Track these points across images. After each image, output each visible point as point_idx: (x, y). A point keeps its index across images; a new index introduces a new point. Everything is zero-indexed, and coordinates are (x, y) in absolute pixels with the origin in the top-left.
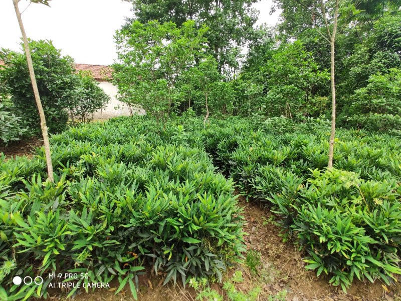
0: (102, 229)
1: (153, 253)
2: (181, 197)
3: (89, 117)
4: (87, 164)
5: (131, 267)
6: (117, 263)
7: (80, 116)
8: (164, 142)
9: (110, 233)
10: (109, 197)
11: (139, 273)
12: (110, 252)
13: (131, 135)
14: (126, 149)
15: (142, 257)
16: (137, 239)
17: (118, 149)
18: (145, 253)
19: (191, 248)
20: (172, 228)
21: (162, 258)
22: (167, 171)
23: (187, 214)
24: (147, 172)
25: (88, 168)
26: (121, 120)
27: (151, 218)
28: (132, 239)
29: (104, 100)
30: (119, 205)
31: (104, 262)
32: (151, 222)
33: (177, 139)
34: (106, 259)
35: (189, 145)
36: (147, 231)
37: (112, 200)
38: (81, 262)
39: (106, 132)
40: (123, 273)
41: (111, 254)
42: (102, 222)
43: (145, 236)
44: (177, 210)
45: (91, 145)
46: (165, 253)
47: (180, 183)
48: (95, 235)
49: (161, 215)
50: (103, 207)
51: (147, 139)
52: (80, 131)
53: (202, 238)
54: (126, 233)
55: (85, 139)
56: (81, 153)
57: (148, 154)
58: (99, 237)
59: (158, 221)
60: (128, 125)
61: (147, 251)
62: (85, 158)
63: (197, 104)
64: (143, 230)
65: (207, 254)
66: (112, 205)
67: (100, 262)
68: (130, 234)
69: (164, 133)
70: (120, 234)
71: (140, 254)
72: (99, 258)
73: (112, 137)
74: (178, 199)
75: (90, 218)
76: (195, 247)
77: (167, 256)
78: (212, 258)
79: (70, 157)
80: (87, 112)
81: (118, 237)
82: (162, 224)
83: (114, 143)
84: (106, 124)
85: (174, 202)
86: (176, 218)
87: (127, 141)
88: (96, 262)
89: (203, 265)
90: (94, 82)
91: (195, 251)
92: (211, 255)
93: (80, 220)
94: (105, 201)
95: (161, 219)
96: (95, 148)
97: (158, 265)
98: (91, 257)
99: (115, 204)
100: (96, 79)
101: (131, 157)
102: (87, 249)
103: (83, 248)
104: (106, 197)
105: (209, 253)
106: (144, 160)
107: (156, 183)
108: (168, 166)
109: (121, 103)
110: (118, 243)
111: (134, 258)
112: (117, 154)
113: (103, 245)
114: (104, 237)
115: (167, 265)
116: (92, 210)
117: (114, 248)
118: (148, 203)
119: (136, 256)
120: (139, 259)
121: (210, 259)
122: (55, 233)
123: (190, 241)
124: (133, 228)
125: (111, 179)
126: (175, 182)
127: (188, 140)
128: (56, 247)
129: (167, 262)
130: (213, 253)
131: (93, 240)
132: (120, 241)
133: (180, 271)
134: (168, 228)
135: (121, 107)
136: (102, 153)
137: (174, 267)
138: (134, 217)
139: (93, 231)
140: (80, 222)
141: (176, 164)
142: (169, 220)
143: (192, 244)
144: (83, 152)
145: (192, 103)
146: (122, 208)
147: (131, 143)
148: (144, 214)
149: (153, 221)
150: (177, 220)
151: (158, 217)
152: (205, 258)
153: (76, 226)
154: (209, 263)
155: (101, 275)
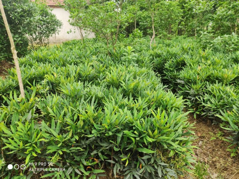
0: (68, 137)
1: (111, 159)
2: (135, 112)
3: (46, 42)
4: (50, 83)
5: (93, 169)
6: (81, 165)
7: (38, 41)
8: (115, 63)
9: (75, 141)
10: (72, 111)
11: (100, 175)
12: (75, 157)
13: (84, 57)
14: (82, 69)
15: (101, 162)
16: (97, 147)
17: (75, 69)
18: (104, 159)
19: (145, 158)
20: (129, 139)
21: (120, 164)
22: (120, 90)
23: (142, 128)
24: (102, 90)
25: (51, 86)
26: (73, 43)
27: (109, 130)
28: (93, 147)
29: (57, 26)
30: (82, 118)
31: (71, 165)
32: (111, 134)
33: (127, 60)
34: (73, 162)
35: (137, 65)
36: (106, 141)
37: (75, 113)
38: (54, 163)
39: (62, 54)
40: (87, 173)
41: (77, 158)
42: (68, 132)
43: (105, 145)
44: (132, 123)
45: (51, 66)
46: (123, 160)
47: (134, 99)
48: (63, 142)
49: (119, 128)
50: (68, 120)
51: (99, 61)
52: (40, 54)
53: (154, 149)
54: (88, 142)
55: (46, 61)
56: (44, 74)
57: (101, 74)
58: (66, 144)
59: (116, 133)
60: (81, 47)
61: (106, 158)
62: (48, 78)
63: (143, 25)
64: (102, 140)
65: (160, 163)
66: (75, 118)
67: (68, 164)
68: (91, 143)
69: (114, 54)
70: (83, 143)
71: (100, 160)
72: (67, 161)
73: (69, 59)
74: (133, 114)
75: (58, 128)
76: (149, 157)
77: (124, 163)
78: (164, 167)
79: (35, 77)
80: (44, 37)
81: (81, 144)
82: (120, 135)
83: (71, 64)
84: (61, 47)
85: (129, 117)
86: (131, 131)
87: (82, 62)
88: (64, 164)
89: (156, 173)
90: (48, 9)
91: (149, 160)
92: (163, 164)
93: (50, 129)
94: (69, 114)
95: (118, 131)
96: (55, 68)
97: (117, 169)
98: (61, 160)
99: (78, 117)
100: (49, 6)
101: (86, 76)
102: (58, 153)
103: (55, 153)
104: (70, 111)
105: (161, 162)
106: (98, 79)
107: (112, 100)
108: (121, 84)
109: (72, 28)
110: (82, 150)
111: (95, 163)
112: (74, 74)
113: (70, 151)
114: (70, 144)
115: (124, 170)
116: (59, 121)
117: (79, 154)
118: (107, 117)
119: (97, 161)
120: (100, 164)
121: (162, 168)
122: (33, 140)
123: (145, 151)
124: (94, 138)
125: (73, 95)
126: (129, 99)
127: (136, 61)
128: (33, 150)
129: (124, 167)
130: (164, 162)
131: (62, 147)
132: (83, 148)
133: (136, 176)
134: (125, 139)
135: (73, 31)
136: (62, 73)
137: (130, 172)
138: (95, 129)
139: (61, 139)
140: (51, 131)
141: (129, 82)
142: (126, 132)
143: (146, 154)
144: (45, 72)
145: (138, 24)
146: (84, 121)
147: (86, 64)
148: (103, 127)
149: (112, 132)
150: (133, 133)
151: (116, 129)
152: (158, 166)
153: (48, 135)
154: (162, 171)
155: (69, 175)
